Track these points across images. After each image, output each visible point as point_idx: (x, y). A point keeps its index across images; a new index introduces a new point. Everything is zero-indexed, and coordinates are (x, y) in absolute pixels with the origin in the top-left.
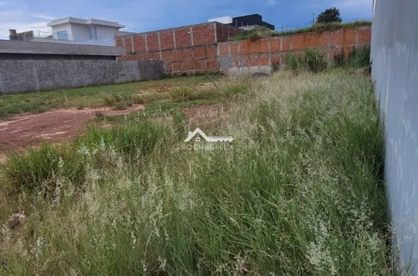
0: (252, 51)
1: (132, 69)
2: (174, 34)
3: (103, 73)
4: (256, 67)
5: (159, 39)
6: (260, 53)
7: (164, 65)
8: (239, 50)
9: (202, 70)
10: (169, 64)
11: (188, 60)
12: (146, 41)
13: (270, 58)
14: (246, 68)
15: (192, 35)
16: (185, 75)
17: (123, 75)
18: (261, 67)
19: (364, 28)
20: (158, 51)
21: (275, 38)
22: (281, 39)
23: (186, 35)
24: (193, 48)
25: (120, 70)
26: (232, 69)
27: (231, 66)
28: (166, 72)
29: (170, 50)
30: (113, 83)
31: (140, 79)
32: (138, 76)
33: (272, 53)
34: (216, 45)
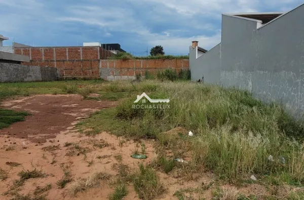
0: (123, 66)
1: (36, 72)
2: (67, 51)
3: (16, 73)
4: (126, 77)
5: (55, 52)
6: (129, 68)
7: (57, 71)
8: (115, 65)
9: (88, 76)
10: (62, 71)
11: (78, 69)
12: (43, 53)
13: (134, 72)
14: (119, 77)
15: (81, 53)
16: (74, 79)
17: (30, 76)
18: (129, 77)
19: (186, 60)
20: (53, 61)
21: (138, 60)
22: (142, 61)
23: (77, 52)
24: (82, 61)
25: (28, 72)
26: (110, 77)
27: (109, 75)
28: (59, 76)
29: (64, 61)
30: (22, 81)
31: (41, 79)
32: (40, 77)
33: (136, 69)
34: (99, 61)
